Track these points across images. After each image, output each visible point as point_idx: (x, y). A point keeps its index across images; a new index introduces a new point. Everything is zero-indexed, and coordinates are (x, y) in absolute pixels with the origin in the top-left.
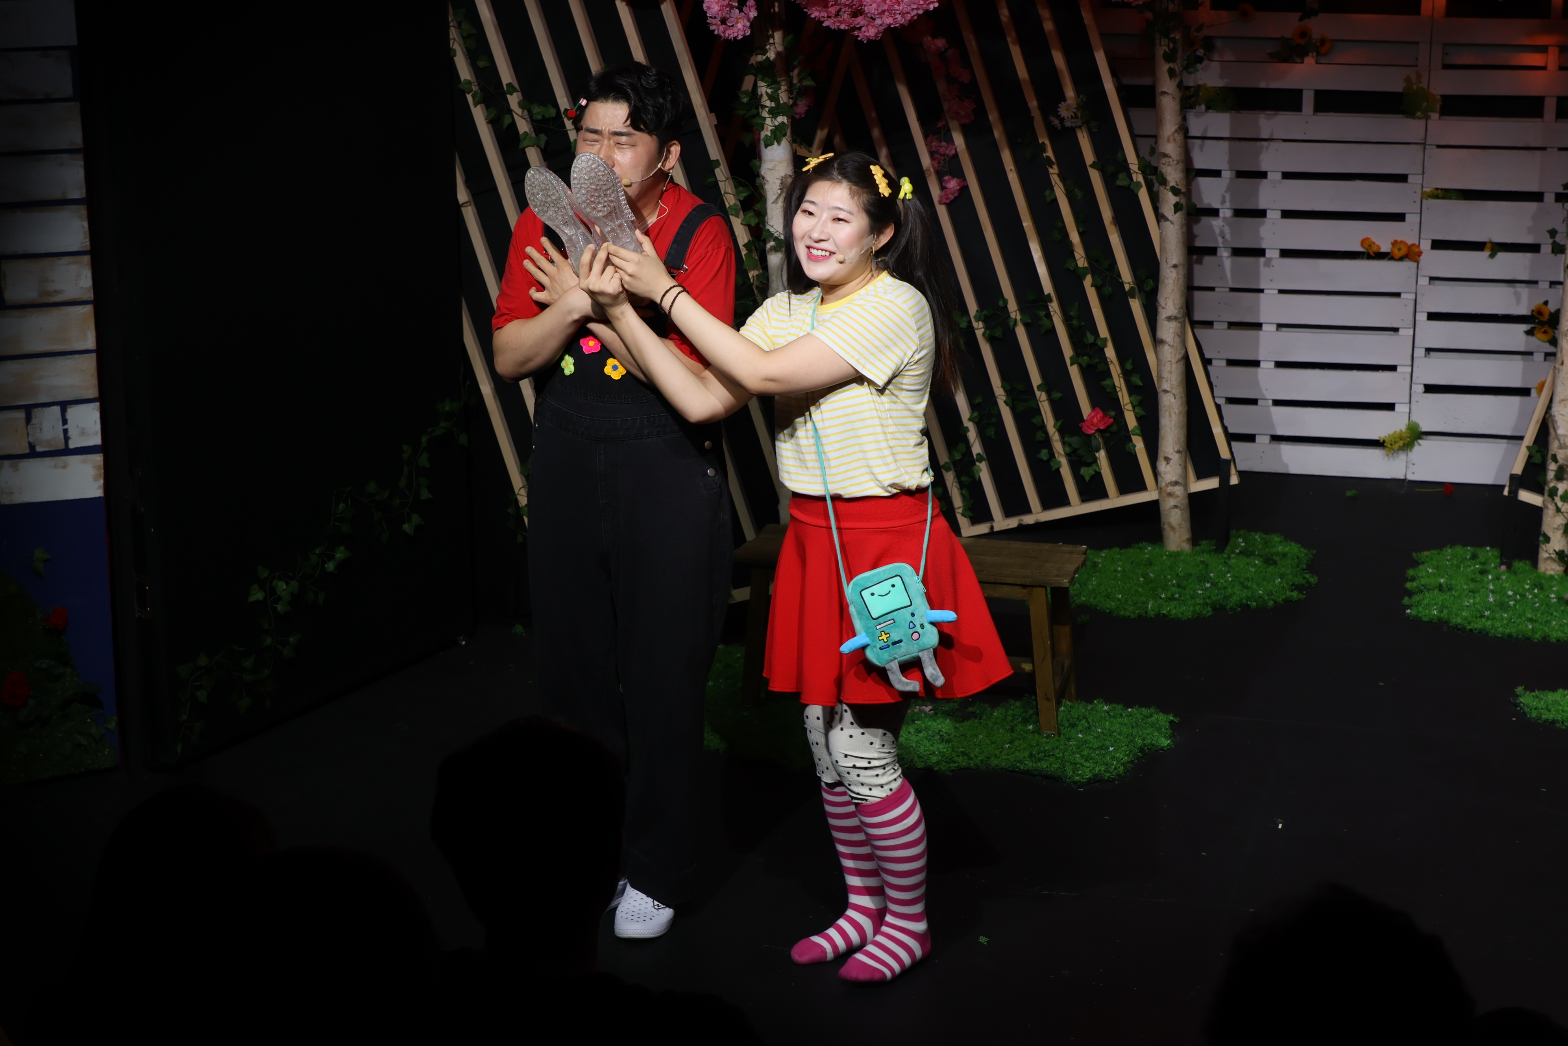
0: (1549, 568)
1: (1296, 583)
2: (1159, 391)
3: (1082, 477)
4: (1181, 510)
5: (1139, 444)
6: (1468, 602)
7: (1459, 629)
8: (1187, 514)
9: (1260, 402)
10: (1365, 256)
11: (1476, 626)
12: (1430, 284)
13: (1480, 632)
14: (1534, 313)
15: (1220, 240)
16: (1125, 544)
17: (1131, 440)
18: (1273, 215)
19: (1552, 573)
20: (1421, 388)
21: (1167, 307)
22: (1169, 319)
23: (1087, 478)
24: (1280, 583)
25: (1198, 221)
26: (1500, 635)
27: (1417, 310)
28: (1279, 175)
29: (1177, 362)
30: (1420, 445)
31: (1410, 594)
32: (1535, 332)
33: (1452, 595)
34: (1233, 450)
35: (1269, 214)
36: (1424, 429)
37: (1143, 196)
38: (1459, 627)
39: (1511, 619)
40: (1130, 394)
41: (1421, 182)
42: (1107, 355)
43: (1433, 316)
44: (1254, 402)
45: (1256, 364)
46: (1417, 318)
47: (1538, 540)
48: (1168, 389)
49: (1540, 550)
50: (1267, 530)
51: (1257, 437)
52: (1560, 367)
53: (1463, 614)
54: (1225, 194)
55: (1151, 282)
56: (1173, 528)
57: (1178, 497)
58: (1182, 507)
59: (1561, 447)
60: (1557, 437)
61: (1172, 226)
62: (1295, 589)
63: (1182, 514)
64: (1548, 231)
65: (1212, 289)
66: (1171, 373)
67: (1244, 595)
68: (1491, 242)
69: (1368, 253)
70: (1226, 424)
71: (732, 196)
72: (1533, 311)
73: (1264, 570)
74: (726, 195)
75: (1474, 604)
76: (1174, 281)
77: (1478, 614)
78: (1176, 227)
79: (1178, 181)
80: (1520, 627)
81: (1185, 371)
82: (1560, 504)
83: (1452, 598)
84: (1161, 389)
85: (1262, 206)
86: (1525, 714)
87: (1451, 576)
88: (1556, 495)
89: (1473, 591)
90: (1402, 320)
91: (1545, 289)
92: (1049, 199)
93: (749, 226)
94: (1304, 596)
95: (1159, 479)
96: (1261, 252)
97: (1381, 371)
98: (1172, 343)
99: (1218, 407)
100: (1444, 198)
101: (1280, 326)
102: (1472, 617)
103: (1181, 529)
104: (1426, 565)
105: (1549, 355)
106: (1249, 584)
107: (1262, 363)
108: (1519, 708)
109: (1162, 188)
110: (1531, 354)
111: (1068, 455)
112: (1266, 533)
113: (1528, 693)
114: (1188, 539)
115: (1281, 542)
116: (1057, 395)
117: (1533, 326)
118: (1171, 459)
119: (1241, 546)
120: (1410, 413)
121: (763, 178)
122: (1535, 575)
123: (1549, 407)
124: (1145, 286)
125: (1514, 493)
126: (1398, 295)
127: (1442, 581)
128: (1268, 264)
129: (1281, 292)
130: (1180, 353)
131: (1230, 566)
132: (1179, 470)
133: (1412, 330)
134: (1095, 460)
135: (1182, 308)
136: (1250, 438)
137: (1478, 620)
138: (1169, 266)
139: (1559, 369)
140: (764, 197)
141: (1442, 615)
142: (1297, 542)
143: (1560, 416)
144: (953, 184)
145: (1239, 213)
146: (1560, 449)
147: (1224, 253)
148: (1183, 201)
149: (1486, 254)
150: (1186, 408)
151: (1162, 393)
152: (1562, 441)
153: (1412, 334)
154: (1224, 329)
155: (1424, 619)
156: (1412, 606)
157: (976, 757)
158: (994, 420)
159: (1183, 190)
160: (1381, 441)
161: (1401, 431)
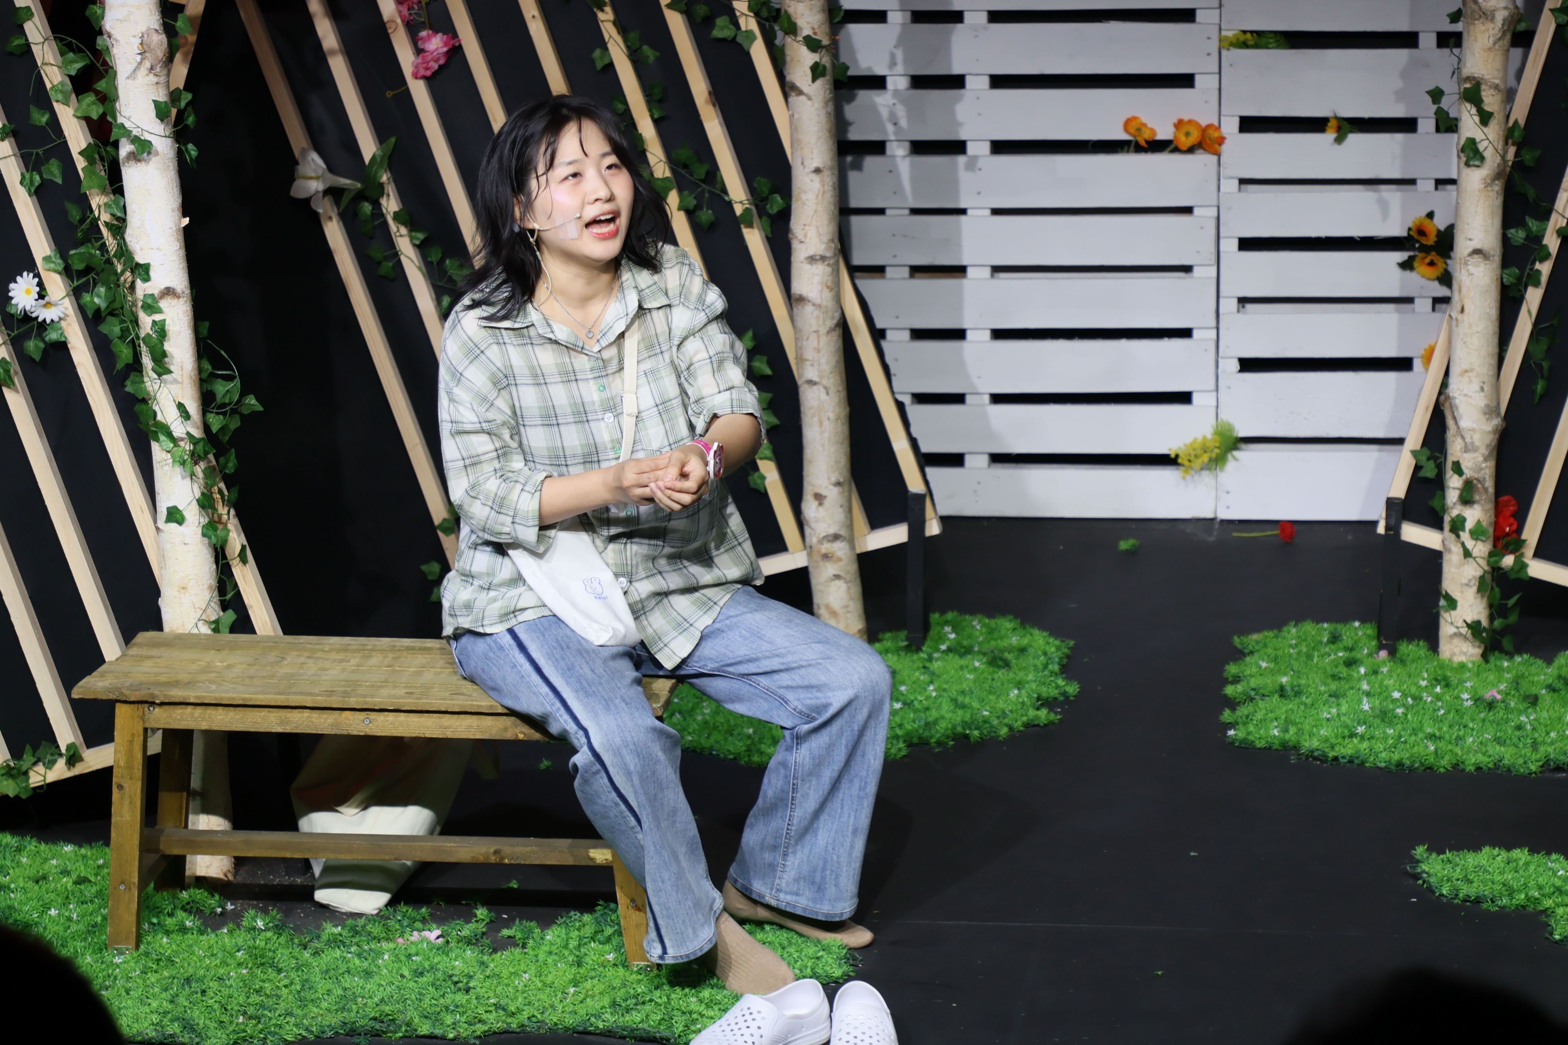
0: (1457, 650)
1: (1044, 695)
2: (800, 382)
4: (846, 582)
5: (770, 474)
6: (1329, 713)
7: (1316, 759)
8: (856, 589)
9: (968, 399)
10: (1132, 148)
11: (1343, 750)
12: (1240, 190)
13: (1351, 762)
14: (1412, 233)
15: (890, 128)
17: (756, 468)
18: (977, 84)
19: (1463, 659)
20: (1236, 366)
21: (808, 240)
22: (812, 259)
24: (1018, 696)
25: (851, 99)
26: (1383, 765)
27: (1222, 235)
28: (984, 16)
29: (828, 332)
30: (1235, 459)
31: (1232, 704)
32: (1416, 264)
33: (1302, 703)
34: (929, 477)
35: (969, 80)
36: (1242, 434)
37: (759, 54)
38: (1316, 754)
39: (1400, 737)
41: (1217, 21)
43: (1247, 244)
44: (958, 399)
45: (959, 334)
46: (1221, 249)
47: (1437, 605)
48: (815, 379)
49: (1442, 622)
50: (991, 610)
51: (968, 459)
52: (1460, 317)
53: (1322, 732)
54: (895, 51)
55: (779, 199)
56: (834, 614)
57: (840, 560)
58: (848, 577)
59: (1466, 449)
60: (1460, 433)
61: (809, 103)
62: (1042, 705)
63: (849, 588)
64: (1427, 92)
65: (881, 211)
66: (819, 351)
67: (959, 719)
68: (1336, 118)
69: (1137, 143)
70: (915, 434)
71: (55, 68)
72: (1410, 229)
73: (990, 677)
74: (44, 67)
75: (1338, 715)
76: (817, 196)
77: (1346, 732)
78: (817, 105)
79: (816, 26)
80: (1416, 748)
81: (841, 348)
82: (1470, 544)
83: (1302, 707)
84: (803, 380)
85: (956, 70)
86: (1430, 890)
87: (1298, 672)
88: (1463, 529)
89: (1335, 695)
90: (1198, 252)
91: (1428, 192)
92: (599, 65)
93: (88, 120)
94: (1059, 717)
95: (807, 531)
96: (958, 147)
97: (1166, 339)
98: (818, 301)
99: (900, 406)
100: (1256, 46)
101: (997, 269)
102: (1336, 737)
103: (849, 615)
104: (1256, 655)
105: (1439, 302)
106: (967, 700)
107: (969, 335)
108: (1420, 882)
109: (789, 40)
110: (1409, 300)
112: (991, 615)
113: (1434, 855)
114: (860, 631)
115: (1014, 629)
117: (1411, 253)
118: (825, 497)
119: (948, 639)
120: (1217, 407)
121: (110, 37)
122: (1435, 663)
123: (1444, 385)
124: (768, 206)
125: (1393, 529)
126: (1188, 210)
127: (1284, 680)
128: (971, 166)
129: (996, 212)
130: (833, 318)
131: (933, 674)
132: (839, 515)
133: (1214, 269)
135: (832, 241)
136: (955, 460)
137: (1347, 740)
138: (807, 170)
139: (1457, 319)
140: (112, 68)
141: (1287, 736)
142: (1042, 627)
143: (1463, 398)
144: (436, 44)
145: (920, 82)
146: (1465, 452)
147: (898, 151)
148: (826, 61)
149: (1329, 136)
150: (848, 409)
151: (806, 386)
152: (1468, 440)
153: (1215, 274)
154: (904, 279)
155: (1260, 744)
156: (1238, 724)
157: (519, 1011)
159: (826, 42)
160: (1173, 456)
161: (1205, 438)
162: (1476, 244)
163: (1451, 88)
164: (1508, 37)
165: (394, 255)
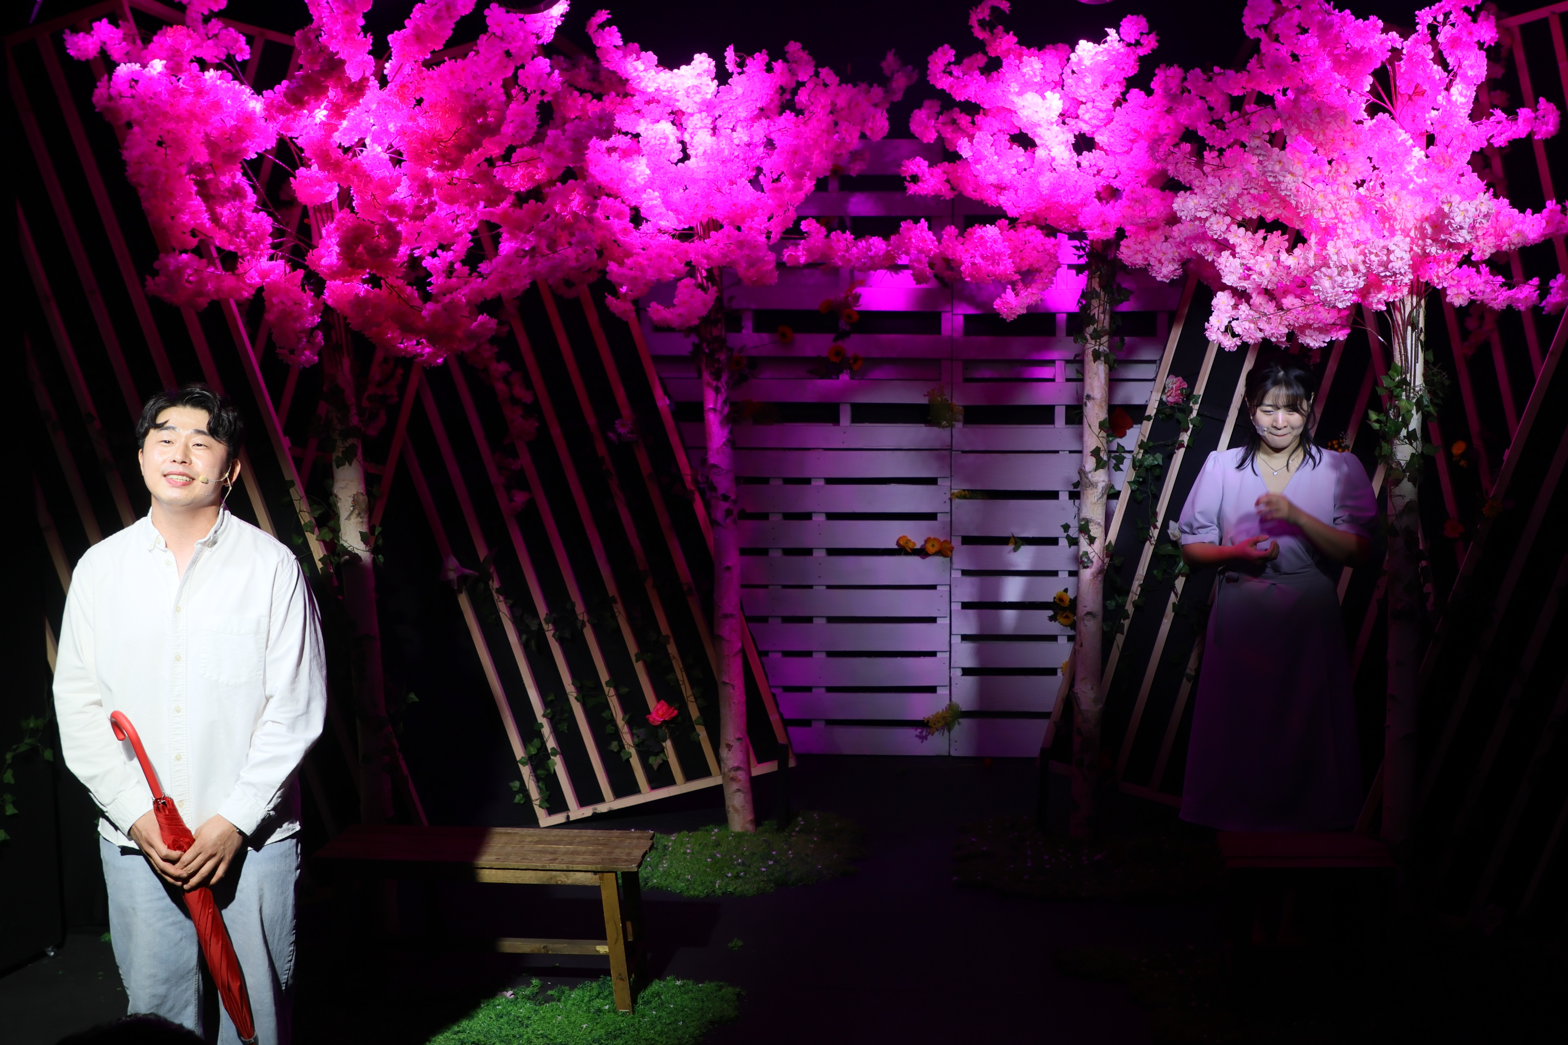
1: (852, 857)
3: (651, 766)
4: (743, 793)
5: (702, 733)
8: (749, 797)
9: (814, 690)
10: (901, 553)
12: (962, 577)
14: (1056, 600)
15: (771, 542)
16: (692, 827)
17: (695, 730)
18: (819, 518)
20: (959, 672)
21: (723, 605)
22: (725, 616)
23: (655, 767)
24: (837, 858)
27: (952, 600)
28: (823, 481)
29: (734, 655)
30: (958, 722)
32: (1058, 618)
33: (994, 862)
34: (790, 735)
35: (814, 516)
36: (963, 709)
37: (697, 503)
38: (1001, 891)
39: (1049, 883)
40: (692, 687)
41: (949, 485)
42: (670, 651)
43: (966, 606)
44: (808, 689)
45: (808, 654)
46: (952, 608)
48: (729, 682)
49: (1071, 817)
50: (824, 808)
53: (1005, 880)
55: (708, 582)
56: (736, 811)
57: (740, 781)
58: (745, 791)
59: (1085, 721)
60: (1081, 712)
62: (851, 862)
63: (745, 797)
64: (1061, 525)
65: (766, 587)
66: (729, 666)
67: (804, 871)
68: (1014, 537)
69: (903, 550)
70: (783, 712)
71: (307, 513)
72: (1055, 598)
73: (822, 847)
75: (1014, 869)
77: (1018, 879)
79: (728, 489)
82: (1086, 773)
83: (995, 865)
84: (721, 682)
85: (807, 510)
88: (1083, 765)
89: (1012, 857)
90: (939, 611)
91: (1064, 579)
92: (610, 509)
95: (722, 765)
96: (808, 552)
97: (922, 657)
98: (728, 639)
99: (774, 695)
100: (971, 498)
101: (829, 620)
102: (1013, 881)
103: (744, 812)
104: (969, 835)
105: (1071, 638)
106: (810, 860)
107: (814, 654)
109: (713, 496)
111: (637, 746)
112: (823, 811)
114: (751, 820)
115: (837, 818)
116: (624, 690)
117: (1055, 612)
118: (733, 746)
119: (800, 825)
120: (950, 695)
121: (336, 496)
123: (1071, 686)
124: (702, 585)
125: (1045, 764)
126: (934, 587)
127: (985, 849)
128: (816, 562)
129: (829, 587)
130: (737, 647)
131: (791, 844)
132: (741, 756)
133: (948, 620)
134: (662, 750)
135: (737, 605)
136: (806, 723)
137: (1018, 884)
139: (1078, 650)
140: (337, 513)
141: (986, 881)
143: (1082, 693)
144: (520, 498)
145: (787, 517)
146: (1084, 723)
147: (776, 554)
148: (733, 507)
149: (1011, 547)
150: (746, 699)
151: (723, 686)
152: (1085, 716)
153: (948, 623)
154: (779, 624)
158: (566, 715)
159: (733, 497)
160: (924, 722)
161: (943, 711)
162: (1088, 609)
163: (1074, 524)
164: (1105, 497)
165: (496, 612)
